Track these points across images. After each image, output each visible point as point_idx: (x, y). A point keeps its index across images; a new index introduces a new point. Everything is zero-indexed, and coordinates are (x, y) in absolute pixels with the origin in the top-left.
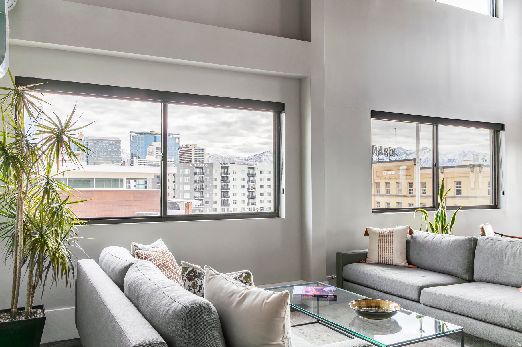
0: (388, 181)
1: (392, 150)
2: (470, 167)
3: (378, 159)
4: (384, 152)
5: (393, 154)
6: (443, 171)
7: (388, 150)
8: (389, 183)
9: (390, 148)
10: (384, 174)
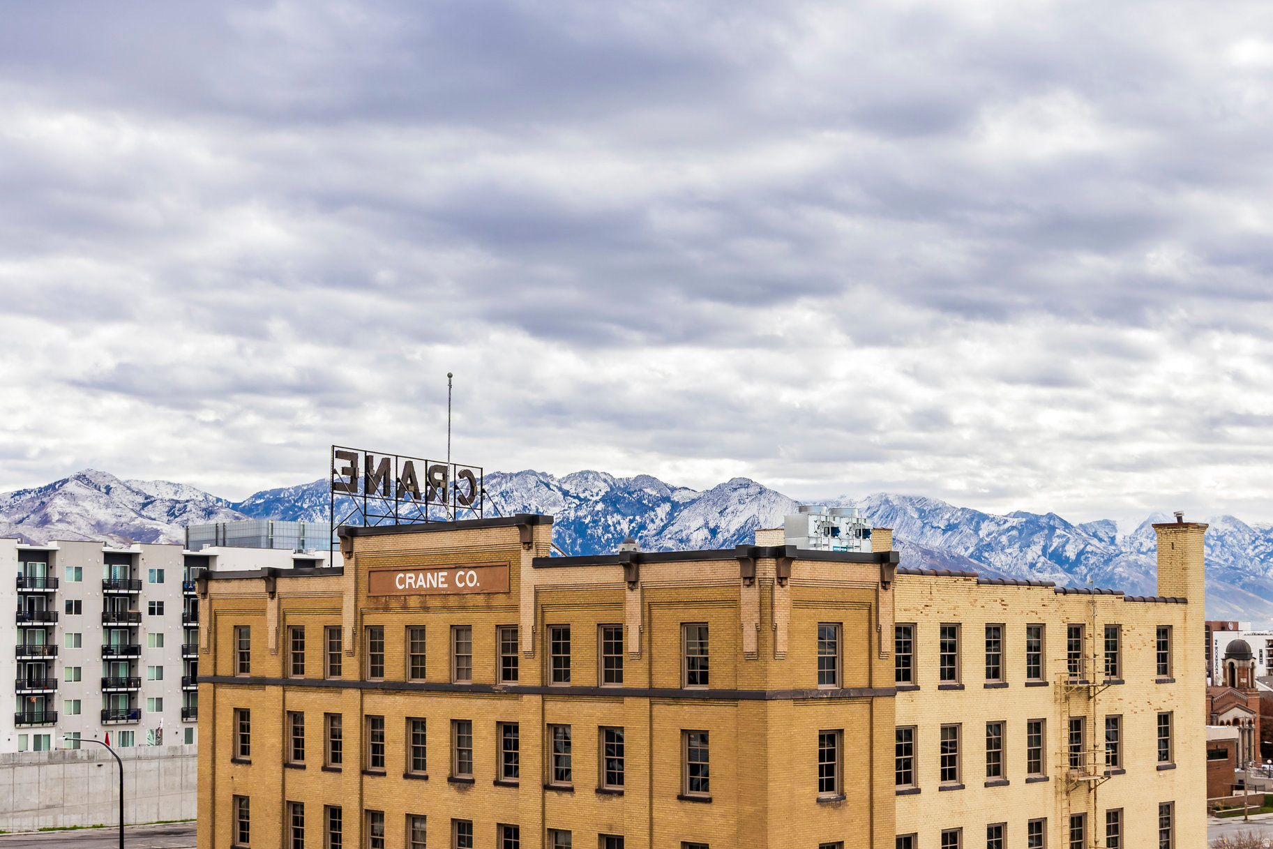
0: (459, 618)
1: (466, 474)
2: (738, 559)
3: (396, 516)
4: (427, 484)
5: (473, 494)
6: (637, 575)
7: (445, 476)
8: (468, 628)
9: (459, 469)
10: (461, 583)
